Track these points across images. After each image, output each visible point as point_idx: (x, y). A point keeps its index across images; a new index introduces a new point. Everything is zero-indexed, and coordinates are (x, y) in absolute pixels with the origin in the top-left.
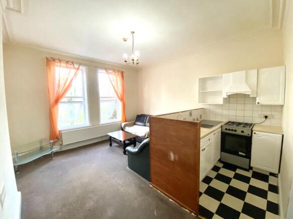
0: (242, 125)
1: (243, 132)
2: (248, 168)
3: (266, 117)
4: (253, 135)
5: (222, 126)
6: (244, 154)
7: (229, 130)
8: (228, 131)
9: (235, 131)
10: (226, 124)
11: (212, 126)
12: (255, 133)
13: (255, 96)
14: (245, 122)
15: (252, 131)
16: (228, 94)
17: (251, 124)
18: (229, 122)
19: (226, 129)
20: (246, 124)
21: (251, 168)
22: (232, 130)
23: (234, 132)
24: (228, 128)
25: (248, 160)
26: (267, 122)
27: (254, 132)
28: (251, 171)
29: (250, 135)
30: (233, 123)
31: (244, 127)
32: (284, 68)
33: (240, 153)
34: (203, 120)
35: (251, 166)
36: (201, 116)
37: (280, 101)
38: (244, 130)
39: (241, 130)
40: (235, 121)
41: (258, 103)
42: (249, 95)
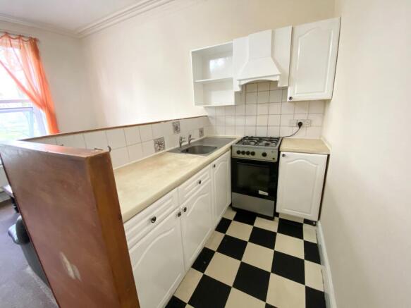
0: (265, 142)
1: (264, 155)
2: (272, 216)
3: (300, 125)
4: (281, 158)
5: (231, 147)
6: (266, 194)
7: (243, 153)
8: (241, 156)
9: (253, 154)
10: (239, 142)
11: (215, 148)
12: (284, 155)
13: (287, 85)
14: (269, 136)
15: (279, 152)
16: (243, 83)
17: (278, 139)
18: (244, 138)
19: (238, 152)
20: (271, 139)
21: (276, 214)
22: (248, 153)
23: (250, 157)
24: (241, 150)
25: (273, 202)
26: (302, 134)
27: (282, 153)
28: (277, 219)
29: (276, 160)
30: (251, 139)
31: (267, 145)
32: (339, 21)
33: (261, 192)
34: (206, 138)
35: (277, 211)
36: (201, 132)
37: (326, 92)
38: (267, 152)
39: (263, 151)
40: (254, 136)
41: (291, 98)
42: (276, 82)
